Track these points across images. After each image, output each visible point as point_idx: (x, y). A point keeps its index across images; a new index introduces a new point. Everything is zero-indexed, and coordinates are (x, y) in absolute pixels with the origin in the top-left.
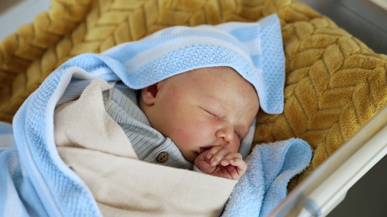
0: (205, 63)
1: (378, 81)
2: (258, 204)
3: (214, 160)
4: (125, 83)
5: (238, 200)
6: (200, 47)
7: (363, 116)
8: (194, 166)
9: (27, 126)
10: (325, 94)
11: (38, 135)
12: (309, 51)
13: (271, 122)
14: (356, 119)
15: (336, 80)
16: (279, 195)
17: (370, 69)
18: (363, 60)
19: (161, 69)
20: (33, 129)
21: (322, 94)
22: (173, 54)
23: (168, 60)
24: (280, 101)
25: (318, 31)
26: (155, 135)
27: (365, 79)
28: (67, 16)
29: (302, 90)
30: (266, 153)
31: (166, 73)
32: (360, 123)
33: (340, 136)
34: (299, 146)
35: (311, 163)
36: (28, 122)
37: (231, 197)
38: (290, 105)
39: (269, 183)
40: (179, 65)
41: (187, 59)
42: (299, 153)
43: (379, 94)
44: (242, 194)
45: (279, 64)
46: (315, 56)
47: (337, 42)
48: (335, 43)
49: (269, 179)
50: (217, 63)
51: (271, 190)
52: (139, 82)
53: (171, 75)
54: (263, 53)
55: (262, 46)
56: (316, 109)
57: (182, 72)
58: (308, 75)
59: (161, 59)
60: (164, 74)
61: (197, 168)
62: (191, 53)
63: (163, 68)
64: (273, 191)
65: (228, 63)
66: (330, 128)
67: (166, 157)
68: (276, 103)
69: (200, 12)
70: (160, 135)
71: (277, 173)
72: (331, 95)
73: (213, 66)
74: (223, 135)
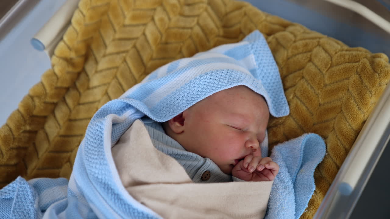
0: (221, 87)
1: (367, 71)
2: (292, 197)
3: (251, 168)
4: (153, 119)
5: (278, 197)
6: (213, 74)
7: (362, 103)
8: (233, 177)
9: (91, 177)
10: (324, 90)
11: (103, 181)
12: (297, 57)
13: (280, 124)
14: (358, 107)
15: (330, 77)
16: (307, 184)
17: (356, 62)
18: (348, 56)
19: (183, 99)
20: (97, 177)
21: (321, 91)
22: (191, 85)
23: (188, 91)
24: (285, 105)
25: (298, 38)
26: (196, 157)
27: (355, 72)
28: (70, 69)
29: (302, 91)
30: (284, 151)
31: (189, 102)
32: (361, 109)
33: (347, 124)
34: (312, 140)
35: (327, 151)
36: (90, 173)
37: (271, 196)
38: (295, 106)
39: (294, 176)
40: (199, 93)
41: (205, 87)
42: (313, 145)
43: (371, 82)
44: (279, 192)
45: (274, 73)
46: (305, 60)
47: (319, 45)
48: (317, 45)
49: (294, 173)
50: (232, 85)
51: (298, 182)
52: (164, 115)
53: (194, 103)
54: (259, 66)
55: (257, 60)
56: (318, 105)
57: (204, 98)
58: (303, 77)
59: (180, 91)
60: (187, 104)
61: (238, 178)
62: (206, 80)
63: (184, 98)
64: (301, 183)
65: (241, 82)
66: (335, 118)
67: (209, 175)
68: (282, 107)
69: (189, 41)
70: (200, 157)
71: (300, 166)
72: (330, 91)
73: (229, 87)
74: (250, 145)
